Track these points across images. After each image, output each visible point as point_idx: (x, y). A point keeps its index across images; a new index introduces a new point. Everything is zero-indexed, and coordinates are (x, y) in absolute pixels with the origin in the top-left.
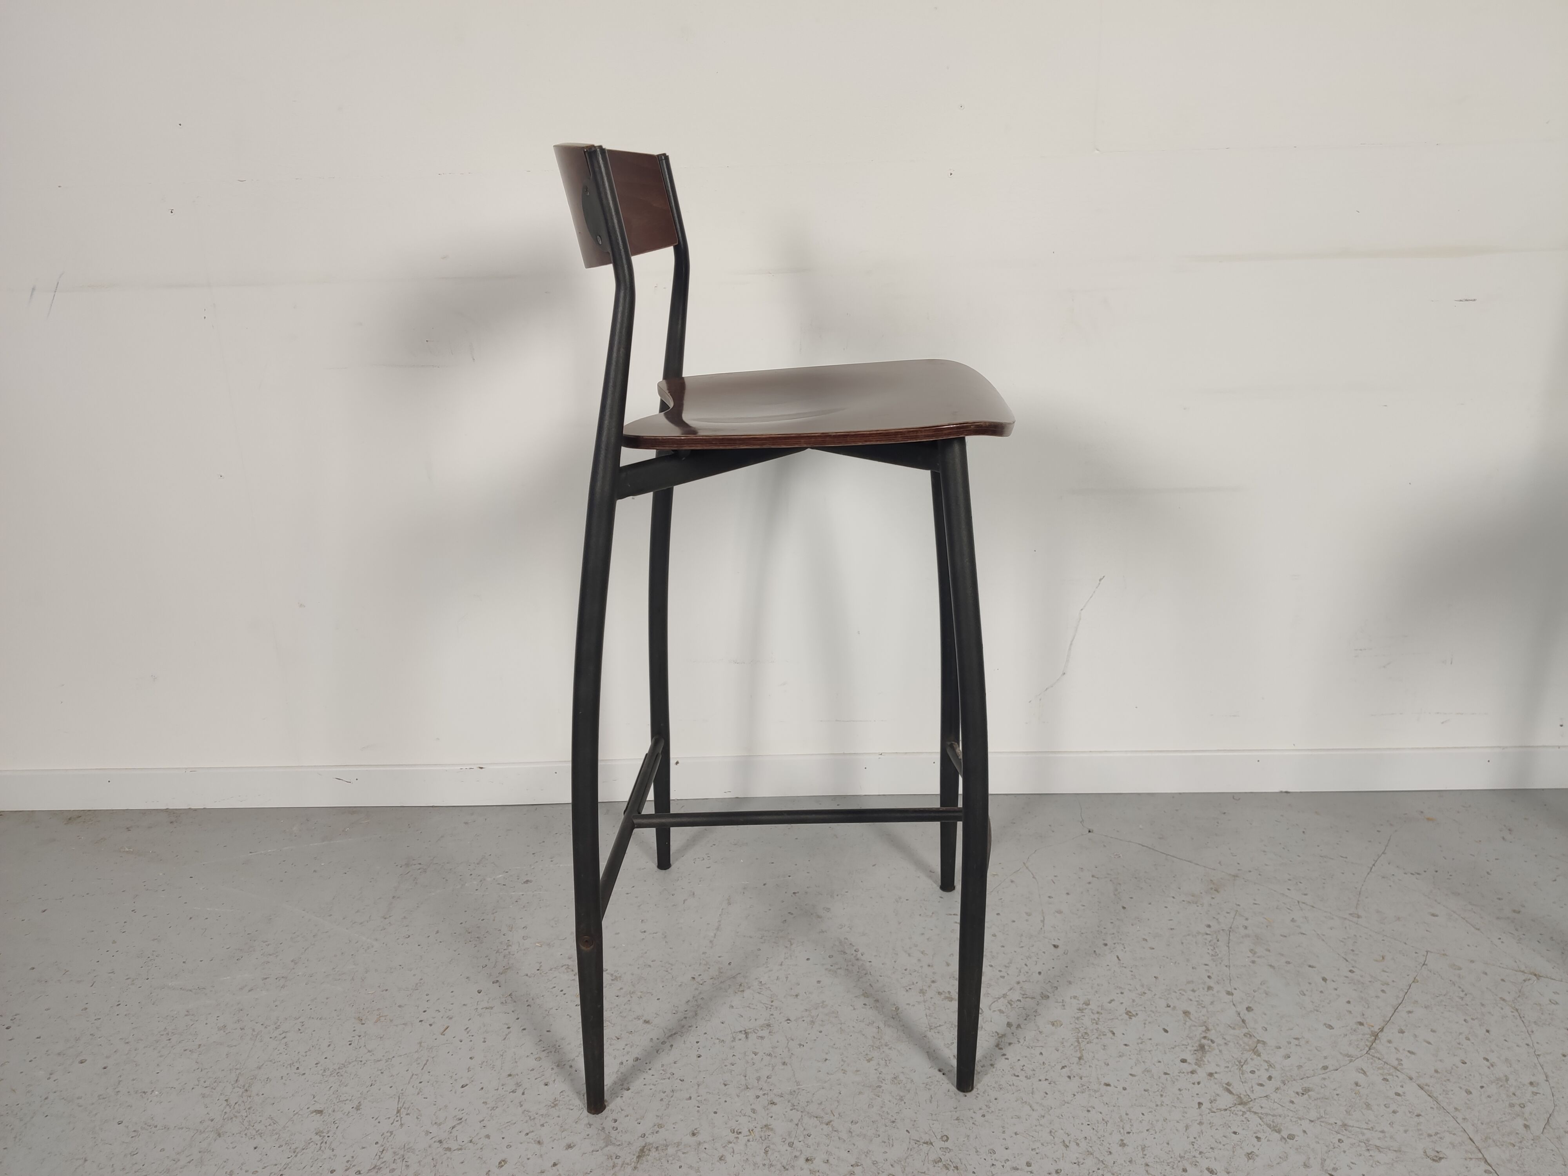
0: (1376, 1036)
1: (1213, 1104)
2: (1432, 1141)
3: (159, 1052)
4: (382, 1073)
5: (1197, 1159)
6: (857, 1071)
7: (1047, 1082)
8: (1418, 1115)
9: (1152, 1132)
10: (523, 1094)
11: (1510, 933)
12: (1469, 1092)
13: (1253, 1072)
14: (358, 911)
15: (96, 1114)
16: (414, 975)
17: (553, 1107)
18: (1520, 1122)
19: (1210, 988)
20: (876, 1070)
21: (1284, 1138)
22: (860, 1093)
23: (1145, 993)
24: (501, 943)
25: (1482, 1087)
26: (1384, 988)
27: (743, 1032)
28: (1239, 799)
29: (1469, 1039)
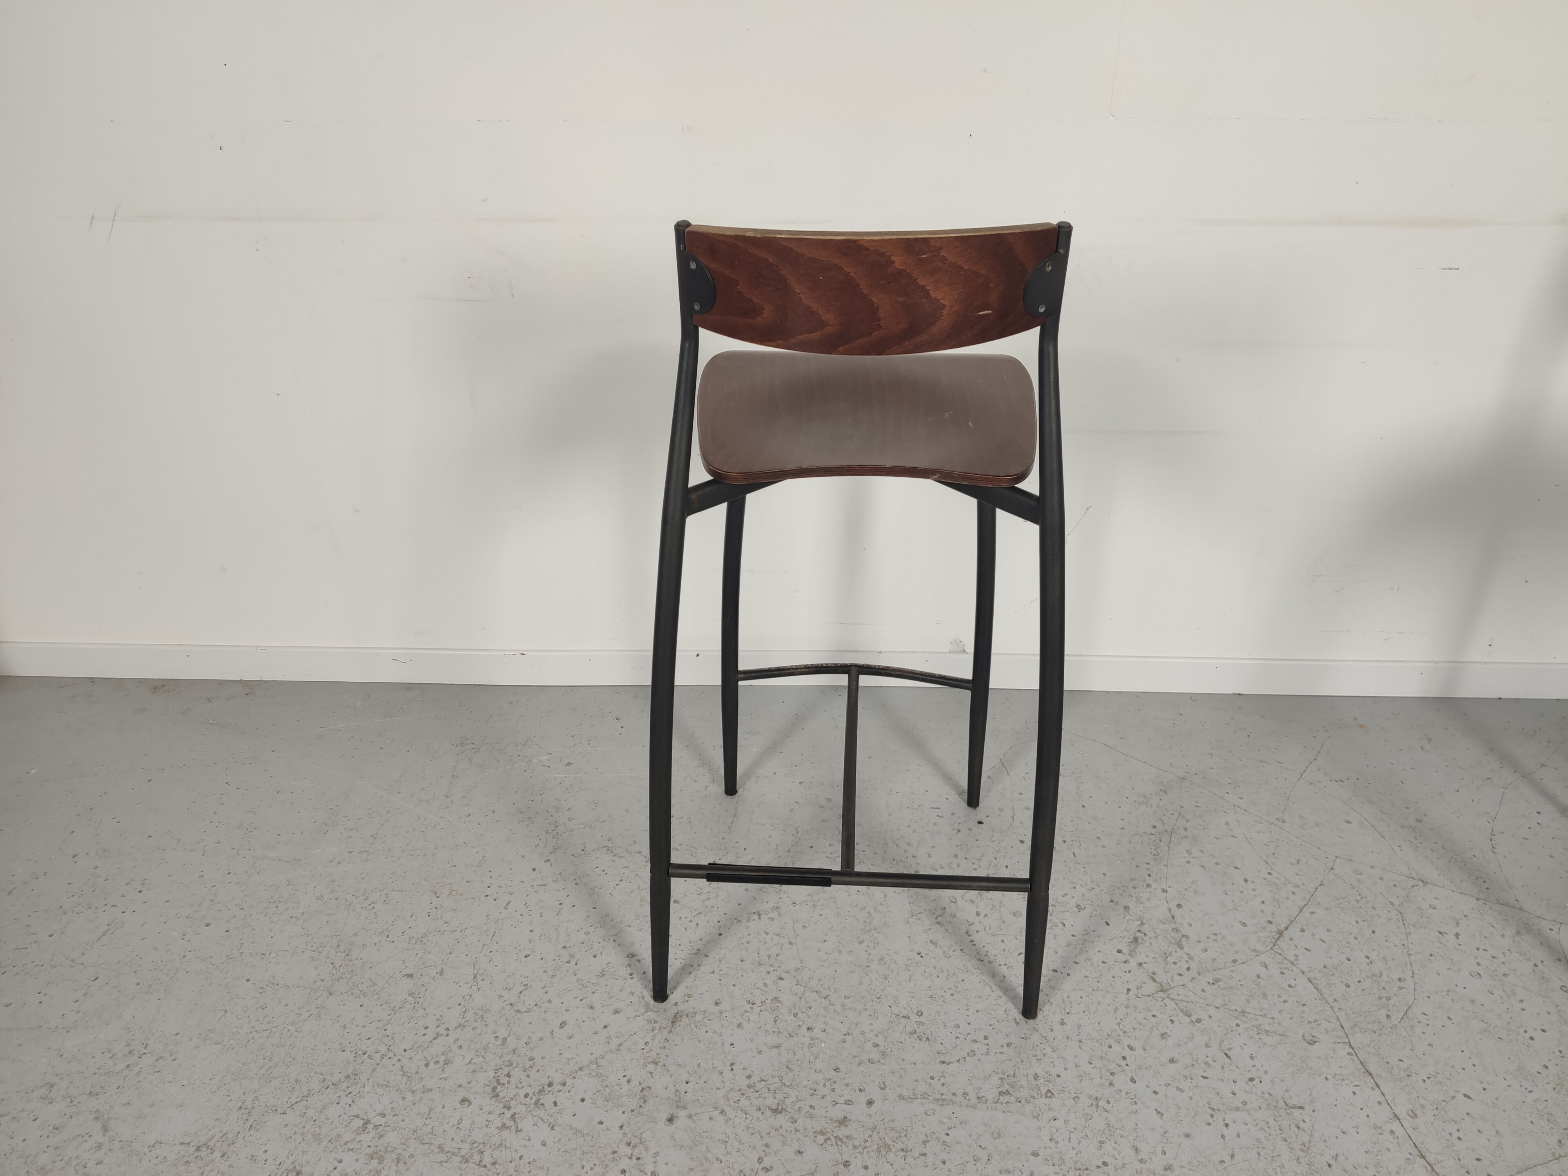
0: (1281, 933)
1: (1139, 991)
2: (1311, 1028)
3: (270, 918)
4: (458, 942)
5: (1121, 1037)
6: (851, 952)
7: (1006, 967)
8: (1304, 1005)
9: (1087, 1013)
10: (576, 964)
11: (1410, 841)
12: (1348, 986)
13: (1175, 963)
14: (423, 789)
15: (228, 972)
16: (477, 853)
17: (601, 977)
18: (1384, 1012)
19: (1148, 886)
20: (866, 951)
21: (1193, 1022)
22: (852, 972)
23: (1093, 889)
24: (549, 824)
25: (1359, 982)
26: (1294, 890)
27: (757, 914)
28: (1196, 700)
29: (1357, 939)
